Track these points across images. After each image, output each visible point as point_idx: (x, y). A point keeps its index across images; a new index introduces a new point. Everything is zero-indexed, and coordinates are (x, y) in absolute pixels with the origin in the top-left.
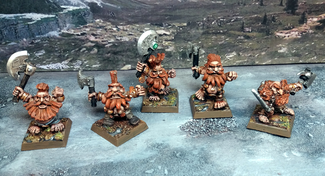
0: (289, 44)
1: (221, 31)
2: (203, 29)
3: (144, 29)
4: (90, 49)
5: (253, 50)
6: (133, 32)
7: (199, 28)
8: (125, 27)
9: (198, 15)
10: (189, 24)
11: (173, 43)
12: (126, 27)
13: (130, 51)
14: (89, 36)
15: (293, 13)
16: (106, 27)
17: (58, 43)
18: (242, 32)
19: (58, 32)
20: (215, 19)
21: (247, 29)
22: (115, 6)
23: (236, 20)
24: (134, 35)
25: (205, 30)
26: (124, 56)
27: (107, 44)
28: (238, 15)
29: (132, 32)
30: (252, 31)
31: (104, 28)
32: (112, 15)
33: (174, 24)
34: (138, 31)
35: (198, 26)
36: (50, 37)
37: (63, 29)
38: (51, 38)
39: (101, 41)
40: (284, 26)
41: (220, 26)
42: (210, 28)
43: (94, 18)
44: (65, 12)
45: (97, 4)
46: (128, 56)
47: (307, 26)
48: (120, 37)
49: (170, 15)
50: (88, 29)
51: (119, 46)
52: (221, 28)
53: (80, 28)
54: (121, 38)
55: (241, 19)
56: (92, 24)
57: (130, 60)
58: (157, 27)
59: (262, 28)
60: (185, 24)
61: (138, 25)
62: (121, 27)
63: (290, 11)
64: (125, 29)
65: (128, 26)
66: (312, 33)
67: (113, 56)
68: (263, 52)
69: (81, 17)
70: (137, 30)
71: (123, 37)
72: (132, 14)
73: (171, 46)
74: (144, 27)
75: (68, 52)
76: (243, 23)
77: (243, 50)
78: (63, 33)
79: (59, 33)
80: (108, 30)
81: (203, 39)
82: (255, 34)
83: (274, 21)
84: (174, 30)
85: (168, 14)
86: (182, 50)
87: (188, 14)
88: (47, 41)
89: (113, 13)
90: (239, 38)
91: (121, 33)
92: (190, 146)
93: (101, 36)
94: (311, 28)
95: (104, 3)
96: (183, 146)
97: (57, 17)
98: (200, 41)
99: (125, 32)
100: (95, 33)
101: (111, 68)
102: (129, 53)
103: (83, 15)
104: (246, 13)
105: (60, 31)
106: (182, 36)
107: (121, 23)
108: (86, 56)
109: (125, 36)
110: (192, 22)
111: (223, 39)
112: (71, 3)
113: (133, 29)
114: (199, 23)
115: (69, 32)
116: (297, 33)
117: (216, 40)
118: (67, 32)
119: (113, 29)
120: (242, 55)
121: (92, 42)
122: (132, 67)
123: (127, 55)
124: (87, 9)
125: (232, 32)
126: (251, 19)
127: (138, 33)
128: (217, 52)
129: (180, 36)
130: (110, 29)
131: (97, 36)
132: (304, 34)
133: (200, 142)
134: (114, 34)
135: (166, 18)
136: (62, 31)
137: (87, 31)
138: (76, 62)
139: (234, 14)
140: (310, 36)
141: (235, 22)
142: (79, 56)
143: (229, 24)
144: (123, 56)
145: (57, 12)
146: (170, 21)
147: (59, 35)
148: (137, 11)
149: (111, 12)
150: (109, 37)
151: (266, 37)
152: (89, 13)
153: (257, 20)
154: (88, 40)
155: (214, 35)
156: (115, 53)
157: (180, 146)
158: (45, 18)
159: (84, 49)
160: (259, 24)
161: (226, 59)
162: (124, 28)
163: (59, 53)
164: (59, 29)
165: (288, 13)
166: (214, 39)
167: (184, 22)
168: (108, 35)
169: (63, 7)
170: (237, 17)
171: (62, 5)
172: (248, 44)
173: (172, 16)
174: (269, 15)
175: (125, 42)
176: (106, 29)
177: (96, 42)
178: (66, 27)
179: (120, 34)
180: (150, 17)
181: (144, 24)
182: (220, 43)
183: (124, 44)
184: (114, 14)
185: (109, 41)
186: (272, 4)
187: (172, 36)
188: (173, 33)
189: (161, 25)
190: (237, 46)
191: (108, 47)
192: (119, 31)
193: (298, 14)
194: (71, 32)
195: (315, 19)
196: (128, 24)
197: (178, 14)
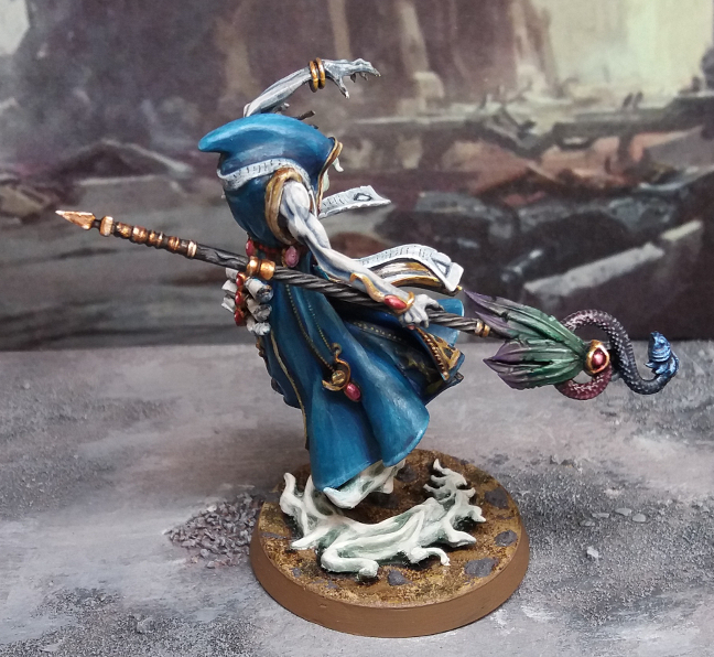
92: (193, 596)
96: (168, 596)
133: (227, 580)
157: (156, 597)
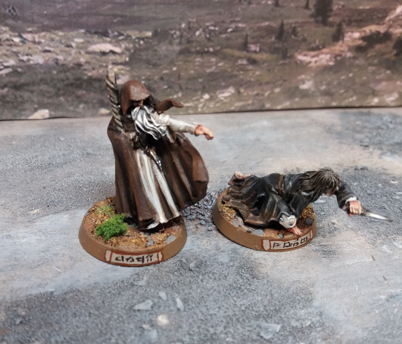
0: (316, 75)
1: (211, 50)
2: (180, 43)
3: (73, 41)
5: (261, 84)
6: (52, 47)
7: (173, 42)
8: (36, 36)
9: (172, 18)
10: (155, 34)
11: (128, 69)
12: (39, 37)
13: (46, 83)
15: (325, 23)
18: (245, 53)
20: (201, 27)
21: (253, 47)
23: (236, 30)
24: (54, 52)
25: (183, 47)
26: (35, 94)
28: (239, 22)
29: (49, 46)
30: (261, 50)
32: (12, 11)
33: (130, 33)
34: (62, 44)
35: (172, 39)
40: (310, 44)
41: (209, 40)
42: (192, 42)
46: (42, 94)
47: (344, 46)
48: (27, 55)
49: (121, 16)
51: (25, 73)
52: (211, 44)
54: (30, 57)
55: (243, 29)
57: (46, 100)
58: (98, 38)
59: (277, 45)
60: (149, 34)
61: (61, 34)
62: (28, 37)
63: (320, 19)
64: (37, 40)
65: (43, 34)
66: (350, 58)
67: (13, 94)
68: (276, 87)
70: (61, 42)
71: (34, 56)
72: (51, 10)
73: (123, 75)
74: (73, 37)
76: (247, 36)
77: (246, 83)
80: (4, 41)
81: (180, 63)
82: (264, 56)
83: (296, 35)
84: (129, 44)
85: (118, 12)
87: (154, 15)
89: (13, 8)
90: (240, 62)
91: (30, 48)
94: (350, 49)
98: (175, 66)
99: (36, 46)
101: (10, 117)
102: (43, 87)
104: (252, 18)
106: (144, 55)
107: (29, 27)
109: (36, 53)
110: (161, 31)
111: (214, 63)
113: (52, 40)
114: (173, 32)
116: (328, 57)
117: (202, 65)
119: (13, 41)
120: (243, 93)
122: (50, 114)
123: (41, 91)
125: (229, 51)
126: (260, 29)
127: (61, 49)
128: (204, 87)
129: (139, 55)
130: (7, 40)
132: (338, 58)
134: (15, 49)
135: (115, 21)
139: (232, 19)
140: (348, 63)
141: (234, 34)
143: (224, 36)
144: (32, 92)
146: (122, 27)
148: (61, 5)
149: (9, 7)
150: (6, 55)
151: (281, 62)
153: (269, 30)
155: (199, 55)
156: (17, 87)
160: (271, 38)
161: (217, 100)
162: (34, 38)
165: (317, 22)
166: (198, 63)
167: (147, 30)
168: (4, 52)
170: (237, 25)
172: (254, 74)
173: (126, 17)
174: (287, 24)
175: (38, 67)
179: (27, 49)
180: (84, 19)
181: (73, 30)
182: (208, 71)
183: (34, 68)
184: (16, 10)
185: (5, 64)
186: (292, 5)
187: (124, 56)
188: (127, 49)
189: (105, 34)
190: (236, 76)
191: (4, 76)
192: (25, 43)
193: (331, 25)
195: (357, 35)
196: (43, 31)
197: (137, 14)
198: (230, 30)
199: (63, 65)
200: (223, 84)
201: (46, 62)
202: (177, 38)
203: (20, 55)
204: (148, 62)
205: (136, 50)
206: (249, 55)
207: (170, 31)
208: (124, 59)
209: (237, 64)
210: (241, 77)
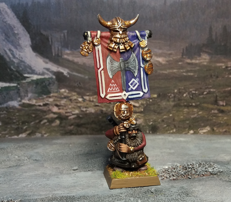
1: (194, 104)
2: (174, 101)
4: (51, 121)
5: (228, 125)
7: (170, 100)
9: (169, 87)
10: (159, 96)
11: (142, 115)
12: (93, 98)
13: (95, 124)
14: (52, 107)
16: (71, 98)
17: (17, 114)
18: (216, 106)
19: (18, 102)
20: (187, 92)
21: (221, 103)
22: (82, 76)
23: (209, 93)
24: (100, 106)
25: (176, 103)
27: (70, 116)
28: (211, 88)
30: (226, 105)
31: (69, 98)
32: (79, 85)
35: (169, 98)
36: (8, 108)
37: (24, 99)
38: (10, 108)
39: (64, 113)
41: (192, 98)
42: (182, 100)
43: (60, 87)
44: (28, 81)
45: (62, 73)
46: (93, 129)
48: (86, 108)
50: (51, 100)
51: (84, 117)
52: (193, 101)
53: (43, 99)
54: (87, 109)
55: (214, 92)
56: (56, 94)
60: (155, 96)
62: (87, 98)
64: (91, 100)
65: (95, 96)
67: (76, 129)
69: (45, 87)
73: (140, 119)
75: (27, 124)
76: (217, 96)
77: (217, 124)
78: (24, 103)
79: (20, 103)
81: (174, 112)
82: (229, 108)
84: (143, 101)
86: (151, 123)
87: (158, 85)
88: (5, 112)
89: (80, 83)
90: (213, 111)
91: (87, 104)
93: (65, 106)
95: (71, 73)
97: (19, 86)
98: (171, 113)
99: (91, 103)
100: (58, 104)
103: (47, 84)
104: (220, 86)
105: (20, 101)
106: (152, 108)
107: (87, 93)
108: (46, 129)
109: (90, 107)
110: (162, 94)
111: (196, 112)
112: (36, 72)
114: (169, 95)
115: (31, 103)
117: (188, 113)
118: (27, 102)
119: (78, 100)
120: (216, 130)
121: (55, 113)
124: (52, 78)
125: (205, 105)
126: (225, 92)
127: (105, 105)
128: (190, 126)
129: (149, 107)
130: (75, 100)
131: (61, 107)
134: (79, 105)
136: (23, 101)
137: (51, 102)
138: (35, 135)
139: (206, 87)
141: (208, 95)
142: (38, 128)
143: (201, 96)
144: (87, 128)
145: (19, 80)
147: (20, 105)
149: (77, 82)
150: (74, 108)
152: (54, 83)
154: (50, 111)
155: (186, 107)
158: (5, 87)
159: (45, 121)
162: (90, 99)
163: (17, 125)
164: (19, 99)
166: (185, 112)
167: (154, 94)
168: (73, 106)
169: (26, 75)
170: (210, 90)
171: (25, 73)
172: (223, 119)
175: (91, 114)
176: (71, 100)
177: (59, 114)
178: (28, 96)
182: (192, 117)
183: (89, 115)
185: (73, 113)
187: (140, 108)
188: (142, 104)
190: (211, 120)
191: (72, 119)
192: (85, 101)
194: (33, 102)
198: (205, 93)
199: (105, 113)
200: (203, 124)
201: (96, 112)
202: (172, 98)
203: (82, 108)
204: (155, 111)
205: (147, 105)
206: (218, 107)
207: (168, 94)
208: (140, 110)
209: (211, 113)
210: (214, 120)
